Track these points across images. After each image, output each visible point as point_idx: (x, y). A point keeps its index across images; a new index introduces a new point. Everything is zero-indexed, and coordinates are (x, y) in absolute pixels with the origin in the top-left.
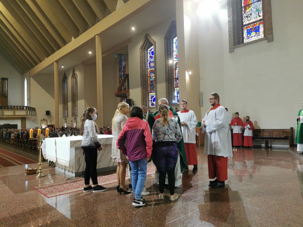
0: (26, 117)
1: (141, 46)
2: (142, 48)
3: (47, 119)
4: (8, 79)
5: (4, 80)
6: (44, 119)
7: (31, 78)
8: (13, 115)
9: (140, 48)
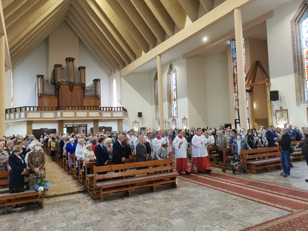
0: (122, 119)
1: (293, 18)
2: (295, 21)
3: (139, 121)
4: (100, 80)
5: (97, 81)
6: (136, 121)
7: (122, 78)
8: (112, 117)
9: (291, 22)
